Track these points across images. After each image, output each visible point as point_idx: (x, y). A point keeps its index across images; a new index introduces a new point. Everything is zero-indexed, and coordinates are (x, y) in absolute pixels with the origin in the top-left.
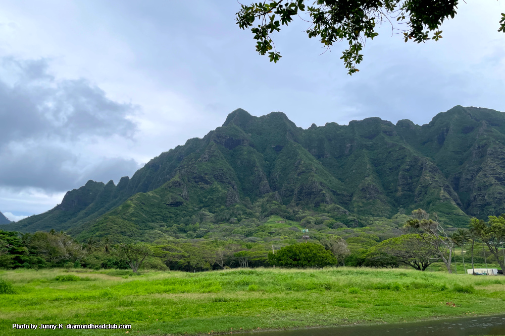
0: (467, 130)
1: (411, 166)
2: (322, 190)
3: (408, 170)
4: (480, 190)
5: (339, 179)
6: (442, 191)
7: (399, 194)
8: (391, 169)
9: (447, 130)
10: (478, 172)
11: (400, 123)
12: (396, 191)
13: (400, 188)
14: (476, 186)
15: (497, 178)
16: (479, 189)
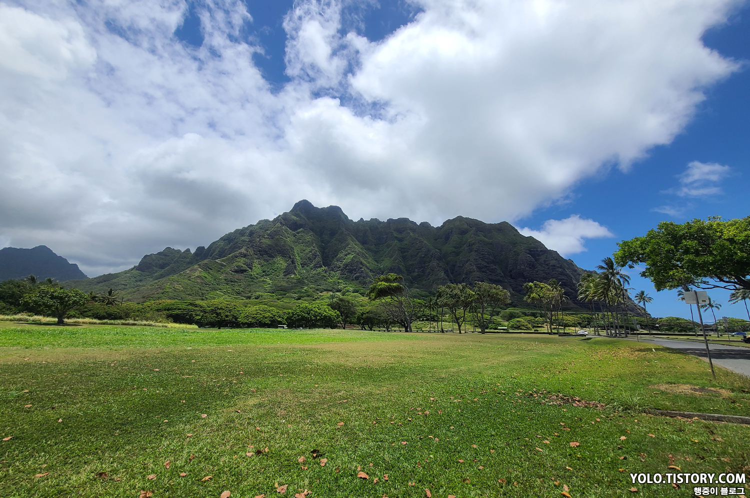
0: (463, 232)
1: (426, 255)
2: (361, 268)
3: (423, 258)
5: (376, 261)
6: (443, 274)
7: (415, 274)
8: (412, 256)
9: (451, 232)
10: (467, 262)
11: (422, 224)
12: (414, 272)
13: (416, 270)
14: (465, 272)
15: (478, 267)
16: (466, 274)
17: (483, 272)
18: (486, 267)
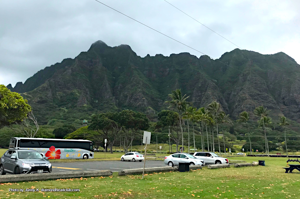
4: (240, 102)
17: (255, 99)
18: (259, 95)
